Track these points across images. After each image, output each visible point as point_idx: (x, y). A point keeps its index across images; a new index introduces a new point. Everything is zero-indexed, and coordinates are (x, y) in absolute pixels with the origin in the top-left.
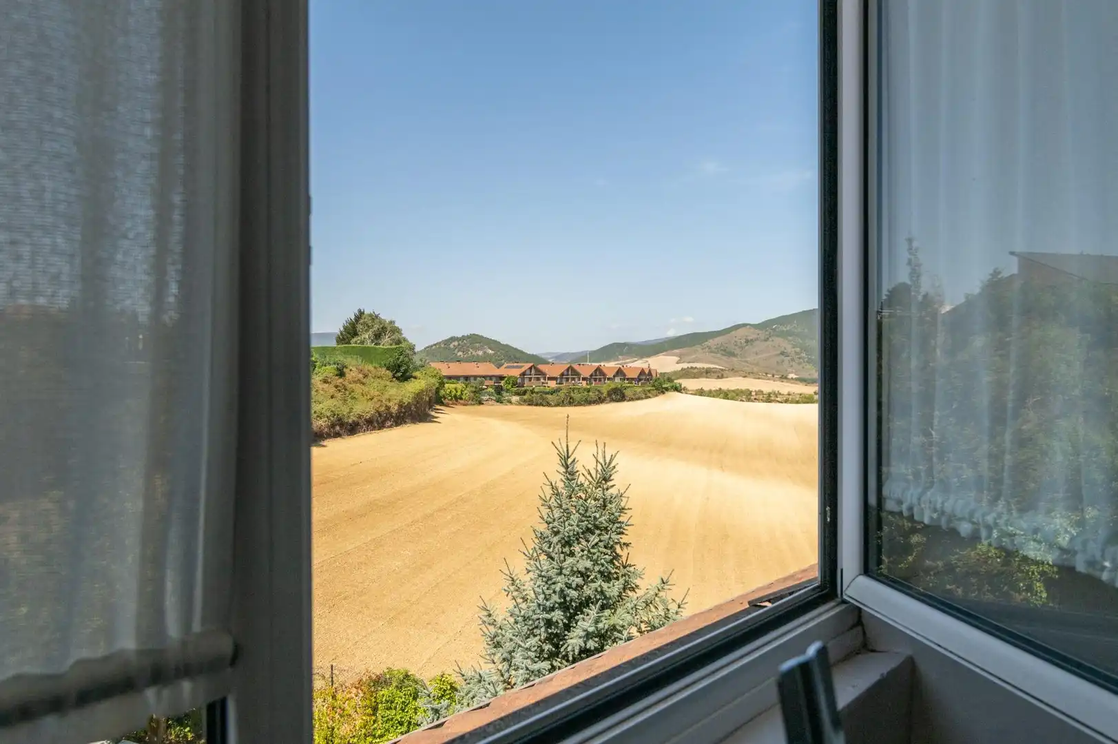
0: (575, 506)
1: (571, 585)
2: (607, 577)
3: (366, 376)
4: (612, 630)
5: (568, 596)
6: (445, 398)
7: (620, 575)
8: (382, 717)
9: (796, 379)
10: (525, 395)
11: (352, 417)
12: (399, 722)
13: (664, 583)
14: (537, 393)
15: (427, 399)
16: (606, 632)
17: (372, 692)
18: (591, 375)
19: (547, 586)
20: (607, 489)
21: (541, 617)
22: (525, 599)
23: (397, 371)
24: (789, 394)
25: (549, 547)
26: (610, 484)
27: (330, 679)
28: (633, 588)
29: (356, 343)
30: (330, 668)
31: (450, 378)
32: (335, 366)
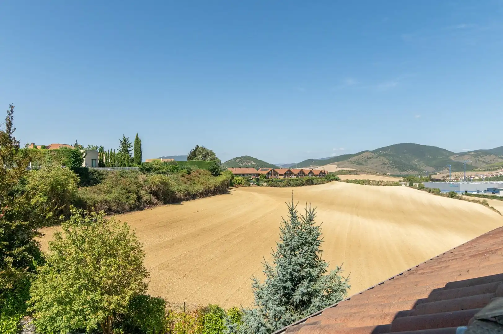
0: (297, 233)
1: (295, 270)
2: (312, 266)
3: (200, 174)
4: (315, 291)
5: (294, 275)
6: (234, 184)
7: (318, 265)
8: (207, 326)
9: (391, 175)
10: (269, 182)
11: (194, 192)
12: (214, 329)
13: (339, 269)
14: (274, 181)
15: (227, 184)
16: (312, 293)
17: (202, 315)
18: (298, 174)
19: (284, 270)
20: (311, 225)
21: (281, 285)
22: (273, 276)
23: (213, 172)
24: (387, 182)
25: (285, 252)
26: (312, 222)
27: (184, 309)
28: (323, 271)
29: (196, 159)
30: (183, 303)
31: (236, 175)
32: (187, 170)
